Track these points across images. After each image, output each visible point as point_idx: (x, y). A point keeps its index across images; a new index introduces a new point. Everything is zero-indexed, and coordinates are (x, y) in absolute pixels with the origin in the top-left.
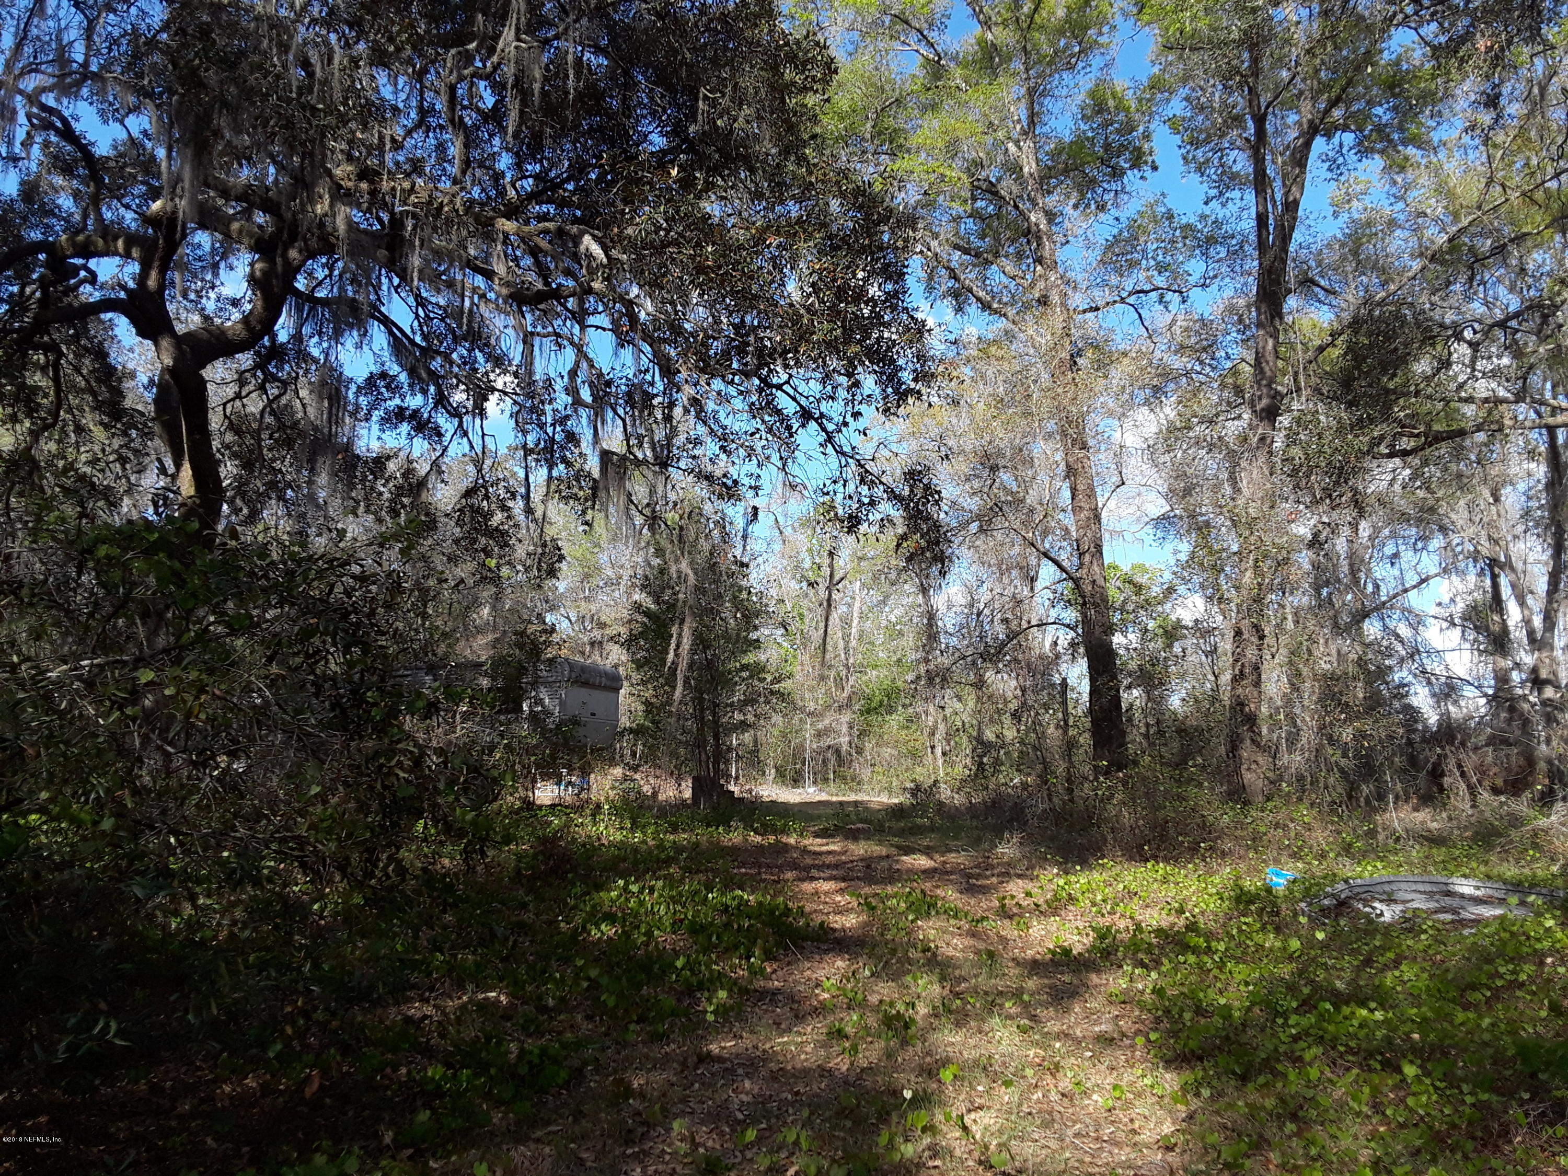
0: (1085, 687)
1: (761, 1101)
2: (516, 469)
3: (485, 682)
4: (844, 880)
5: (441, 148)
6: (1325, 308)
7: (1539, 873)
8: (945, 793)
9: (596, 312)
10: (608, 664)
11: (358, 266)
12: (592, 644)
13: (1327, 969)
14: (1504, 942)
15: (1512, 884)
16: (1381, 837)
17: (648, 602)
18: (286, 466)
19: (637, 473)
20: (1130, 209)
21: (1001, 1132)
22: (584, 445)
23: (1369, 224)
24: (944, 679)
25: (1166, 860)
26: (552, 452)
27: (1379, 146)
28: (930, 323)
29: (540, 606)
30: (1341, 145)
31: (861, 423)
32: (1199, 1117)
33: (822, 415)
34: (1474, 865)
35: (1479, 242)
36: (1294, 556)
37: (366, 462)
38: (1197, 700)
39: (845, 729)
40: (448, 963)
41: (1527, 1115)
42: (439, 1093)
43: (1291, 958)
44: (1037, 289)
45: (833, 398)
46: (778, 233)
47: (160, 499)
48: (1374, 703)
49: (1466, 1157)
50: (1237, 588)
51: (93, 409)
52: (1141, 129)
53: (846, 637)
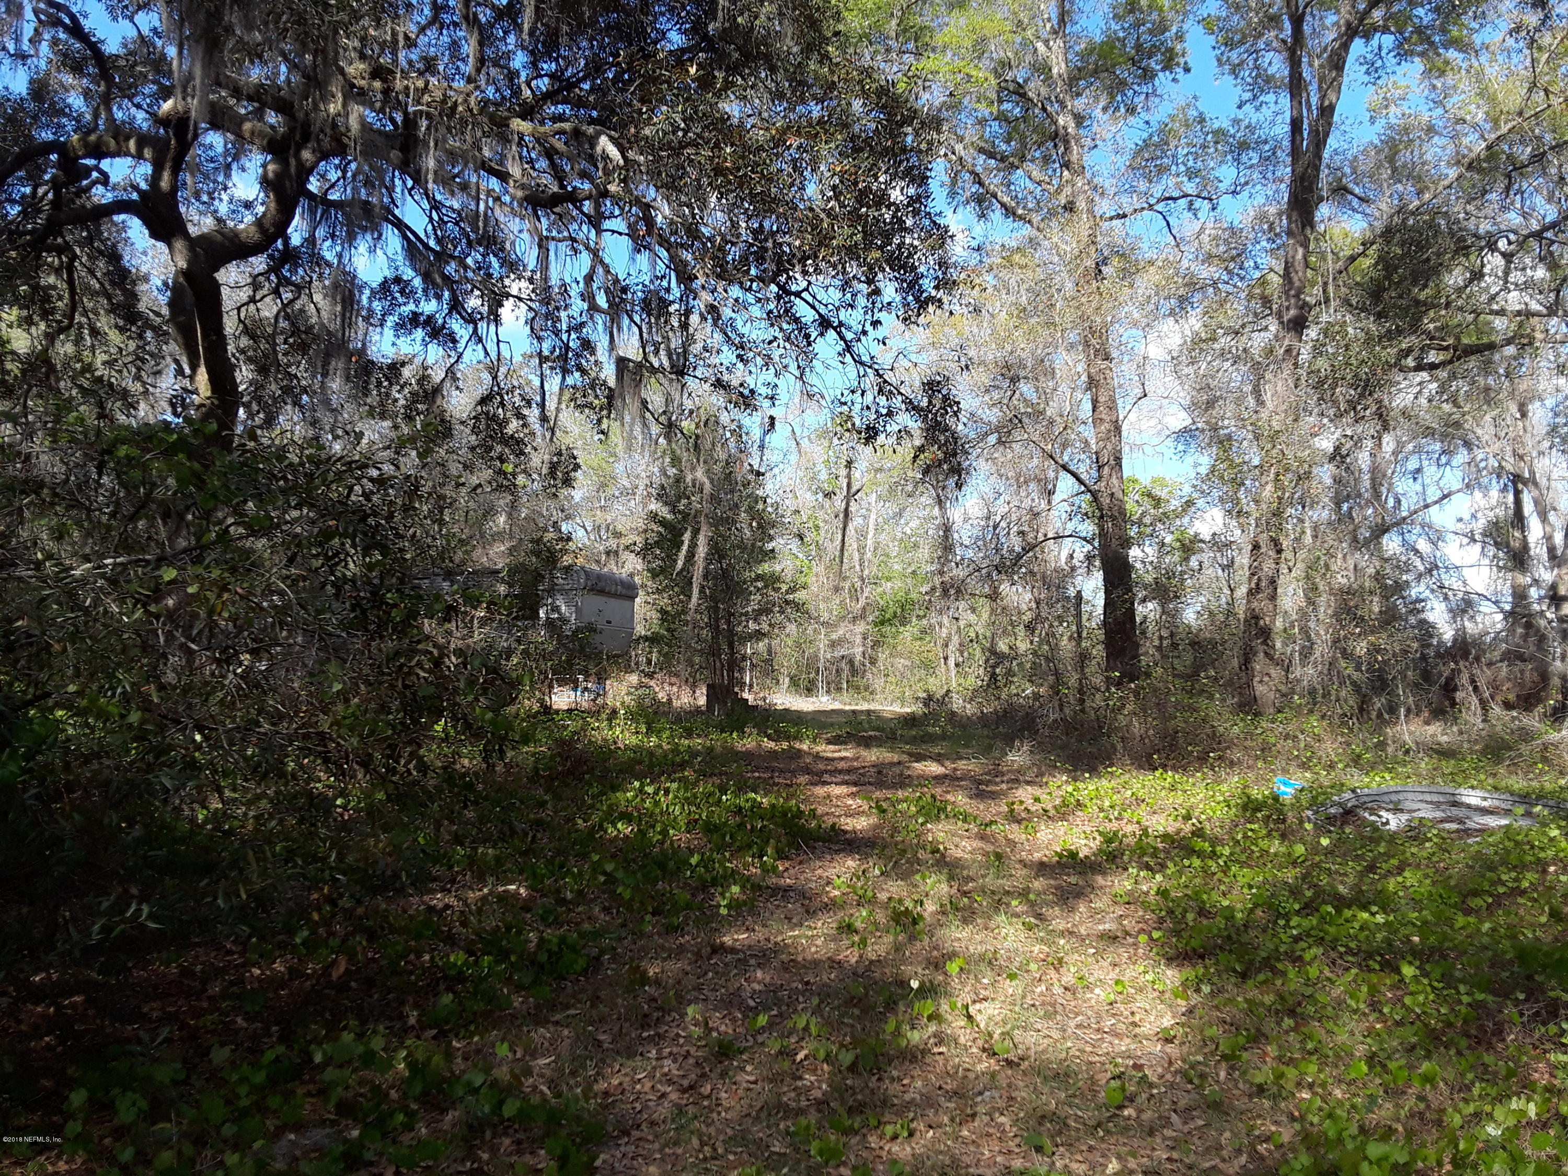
0: (1100, 601)
1: (772, 990)
2: (531, 377)
3: (502, 589)
4: (855, 784)
5: (455, 46)
6: (1359, 216)
7: (1547, 785)
8: (957, 703)
9: (612, 216)
10: (623, 573)
11: (370, 166)
12: (608, 553)
13: (1330, 875)
14: (1507, 852)
15: (1520, 796)
16: (1390, 750)
17: (664, 512)
18: (301, 370)
19: (653, 380)
20: (1160, 112)
21: (1005, 1023)
22: (599, 352)
23: (1406, 130)
24: (958, 591)
25: (1174, 769)
26: (566, 360)
27: (1419, 49)
28: (953, 229)
29: (557, 515)
30: (1380, 48)
31: (880, 332)
32: (1198, 1012)
33: (841, 324)
34: (1482, 777)
35: (1517, 150)
36: (1315, 470)
37: (381, 368)
38: (1211, 613)
39: (858, 639)
40: (469, 857)
41: (1521, 1015)
42: (461, 978)
43: (1294, 864)
44: (1064, 194)
45: (852, 307)
46: (798, 133)
47: (177, 403)
48: (1389, 618)
49: (1459, 1053)
50: (1257, 502)
51: (108, 312)
52: (1174, 29)
53: (861, 549)
